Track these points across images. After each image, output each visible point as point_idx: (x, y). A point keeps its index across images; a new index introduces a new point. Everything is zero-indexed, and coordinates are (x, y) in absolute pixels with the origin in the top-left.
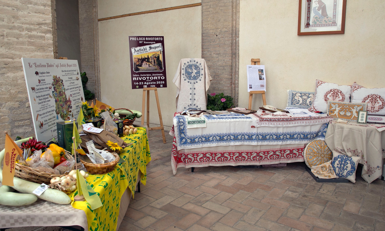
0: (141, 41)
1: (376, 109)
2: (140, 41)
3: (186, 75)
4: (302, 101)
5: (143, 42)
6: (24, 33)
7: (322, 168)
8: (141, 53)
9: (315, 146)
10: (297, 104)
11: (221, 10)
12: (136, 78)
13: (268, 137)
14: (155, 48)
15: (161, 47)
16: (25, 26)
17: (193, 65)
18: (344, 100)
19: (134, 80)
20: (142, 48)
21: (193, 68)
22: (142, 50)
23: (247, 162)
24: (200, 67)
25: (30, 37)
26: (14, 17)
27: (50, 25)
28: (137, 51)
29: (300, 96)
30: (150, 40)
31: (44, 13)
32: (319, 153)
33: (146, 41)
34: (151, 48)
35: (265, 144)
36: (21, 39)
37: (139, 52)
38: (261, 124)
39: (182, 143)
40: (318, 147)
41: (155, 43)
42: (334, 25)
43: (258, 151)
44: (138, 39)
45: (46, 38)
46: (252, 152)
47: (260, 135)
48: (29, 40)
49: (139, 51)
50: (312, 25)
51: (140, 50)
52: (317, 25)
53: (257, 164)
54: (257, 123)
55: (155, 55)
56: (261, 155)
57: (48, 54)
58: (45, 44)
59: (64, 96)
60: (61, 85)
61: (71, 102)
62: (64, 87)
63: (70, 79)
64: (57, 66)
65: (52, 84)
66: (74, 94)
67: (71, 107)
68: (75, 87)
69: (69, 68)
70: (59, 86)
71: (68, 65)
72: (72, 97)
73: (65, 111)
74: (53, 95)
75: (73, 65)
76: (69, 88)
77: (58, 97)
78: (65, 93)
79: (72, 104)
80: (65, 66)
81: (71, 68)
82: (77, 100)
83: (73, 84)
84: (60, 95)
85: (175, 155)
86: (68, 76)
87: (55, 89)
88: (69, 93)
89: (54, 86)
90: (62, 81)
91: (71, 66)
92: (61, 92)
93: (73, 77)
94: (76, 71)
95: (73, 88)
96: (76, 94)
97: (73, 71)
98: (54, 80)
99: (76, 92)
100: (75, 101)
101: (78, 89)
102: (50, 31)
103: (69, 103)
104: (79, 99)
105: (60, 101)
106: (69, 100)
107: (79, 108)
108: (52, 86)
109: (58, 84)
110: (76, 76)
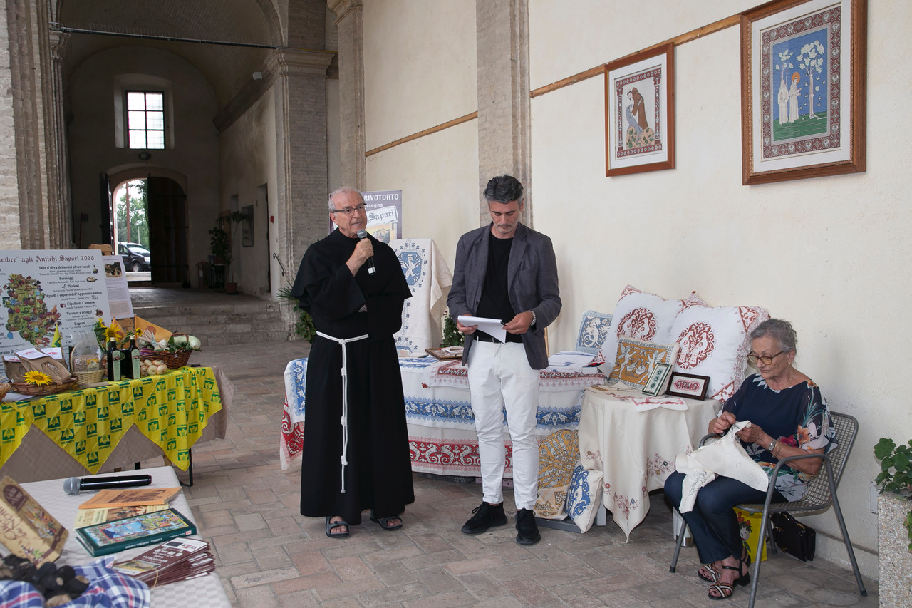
1: (693, 360)
4: (598, 337)
7: (558, 495)
9: (554, 442)
10: (588, 344)
11: (500, 125)
13: (456, 411)
14: (382, 216)
15: (394, 213)
17: (410, 253)
18: (651, 336)
21: (409, 259)
23: (420, 465)
24: (422, 257)
29: (597, 327)
30: (371, 200)
31: (3, 185)
32: (560, 460)
35: (452, 427)
38: (440, 381)
39: (301, 409)
40: (562, 444)
41: (382, 205)
42: (658, 149)
43: (439, 443)
45: (7, 219)
46: (429, 444)
47: (440, 405)
50: (626, 151)
52: (633, 150)
53: (438, 471)
54: (432, 377)
55: (379, 233)
56: (446, 451)
57: (10, 242)
58: (6, 228)
59: (38, 306)
60: (34, 289)
61: (59, 315)
62: (42, 292)
63: (65, 281)
64: (27, 261)
65: (5, 287)
66: (71, 304)
67: (59, 324)
68: (80, 292)
69: (65, 263)
70: (27, 289)
71: (62, 258)
72: (64, 308)
73: (36, 329)
74: (4, 302)
75: (80, 258)
76: (57, 293)
77: (18, 306)
78: (44, 300)
79: (62, 319)
80: (53, 259)
81: (72, 263)
82: (82, 315)
83: (75, 288)
84: (27, 304)
85: (285, 432)
86: (60, 275)
87: (11, 293)
88: (57, 301)
89: (11, 289)
90: (39, 282)
91: (73, 259)
92: (31, 300)
93: (77, 277)
94: (89, 267)
95: (73, 294)
96: (80, 303)
97: (81, 267)
98: (12, 281)
99: (81, 301)
100: (74, 315)
101: (90, 296)
102: (15, 209)
103: (53, 317)
104: (90, 312)
105: (25, 312)
106: (55, 313)
107: (86, 326)
108: (3, 290)
109: (24, 286)
110: (88, 275)
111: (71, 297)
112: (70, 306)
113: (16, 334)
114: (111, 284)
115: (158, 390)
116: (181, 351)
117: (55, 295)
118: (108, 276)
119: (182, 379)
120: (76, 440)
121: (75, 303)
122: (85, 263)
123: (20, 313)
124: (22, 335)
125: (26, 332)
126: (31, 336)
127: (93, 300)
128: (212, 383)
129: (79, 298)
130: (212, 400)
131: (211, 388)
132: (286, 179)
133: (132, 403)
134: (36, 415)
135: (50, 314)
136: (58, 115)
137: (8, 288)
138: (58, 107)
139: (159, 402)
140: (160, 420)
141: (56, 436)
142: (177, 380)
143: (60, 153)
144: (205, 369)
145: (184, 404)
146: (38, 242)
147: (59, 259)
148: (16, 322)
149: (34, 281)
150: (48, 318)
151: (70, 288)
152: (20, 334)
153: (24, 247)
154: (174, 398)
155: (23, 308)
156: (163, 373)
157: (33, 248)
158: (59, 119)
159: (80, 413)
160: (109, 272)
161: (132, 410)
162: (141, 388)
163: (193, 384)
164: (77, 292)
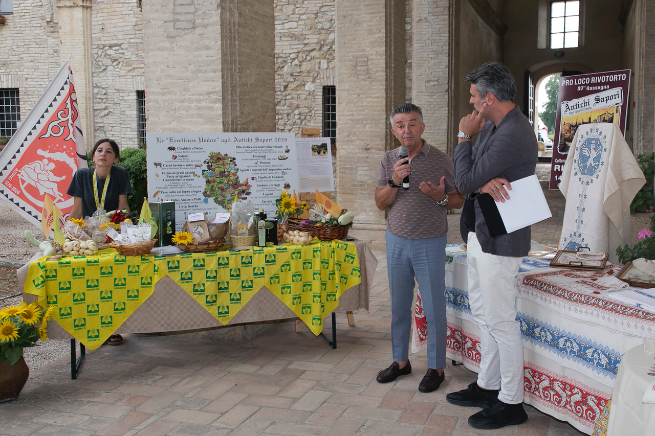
0: (582, 85)
2: (578, 85)
3: (580, 162)
5: (585, 89)
6: (193, 105)
8: (576, 112)
12: (559, 166)
14: (607, 99)
15: (620, 96)
16: (194, 97)
17: (593, 139)
19: (555, 170)
20: (581, 100)
21: (593, 146)
22: (580, 106)
24: (603, 145)
25: (199, 109)
26: (185, 89)
27: (220, 93)
28: (570, 109)
30: (599, 81)
31: (213, 81)
33: (591, 85)
34: (598, 100)
36: (190, 112)
37: (573, 110)
44: (577, 82)
45: (215, 108)
48: (198, 112)
49: (575, 107)
51: (576, 105)
57: (216, 127)
58: (214, 115)
59: (232, 178)
60: (229, 164)
61: (249, 187)
62: (236, 167)
63: (258, 158)
64: (226, 141)
65: (205, 161)
66: (262, 178)
67: (248, 194)
68: (271, 168)
69: (260, 144)
70: (223, 164)
71: (257, 140)
72: (255, 181)
73: (229, 196)
74: (203, 174)
75: (274, 140)
76: (249, 168)
77: (215, 178)
78: (237, 174)
79: (252, 190)
80: (250, 140)
81: (266, 144)
82: (271, 187)
83: (267, 165)
84: (222, 176)
85: (417, 315)
86: (253, 154)
87: (209, 167)
88: (249, 175)
89: (210, 164)
90: (234, 159)
91: (267, 140)
92: (226, 173)
93: (269, 155)
94: (281, 147)
95: (264, 170)
96: (270, 177)
97: (273, 147)
98: (211, 157)
99: (271, 175)
100: (263, 187)
101: (280, 172)
102: (220, 99)
103: (244, 188)
104: (279, 185)
105: (220, 183)
106: (246, 184)
107: (273, 197)
108: (203, 164)
109: (221, 162)
110: (279, 155)
111: (262, 172)
112: (260, 179)
113: (211, 200)
114: (316, 162)
115: (293, 259)
116: (330, 226)
117: (248, 170)
118: (313, 155)
119: (320, 251)
120: (206, 293)
121: (265, 177)
122: (279, 144)
123: (216, 183)
124: (216, 201)
125: (219, 199)
126: (224, 202)
127: (282, 175)
128: (353, 258)
129: (269, 173)
130: (352, 274)
131: (352, 263)
132: (640, 66)
133: (263, 268)
134: (169, 268)
135: (242, 185)
136: (451, 25)
137: (208, 163)
138: (451, 20)
139: (293, 270)
140: (291, 286)
141: (188, 287)
142: (314, 251)
143: (450, 55)
144: (347, 245)
145: (320, 274)
146: (239, 126)
147: (254, 140)
148: (212, 190)
149: (230, 158)
150: (239, 188)
151: (261, 164)
152: (215, 200)
153: (225, 130)
154: (311, 268)
155: (219, 179)
156: (305, 244)
157: (235, 130)
158: (451, 29)
159: (211, 271)
160: (315, 152)
161: (263, 274)
162: (274, 256)
163: (332, 257)
164: (268, 168)
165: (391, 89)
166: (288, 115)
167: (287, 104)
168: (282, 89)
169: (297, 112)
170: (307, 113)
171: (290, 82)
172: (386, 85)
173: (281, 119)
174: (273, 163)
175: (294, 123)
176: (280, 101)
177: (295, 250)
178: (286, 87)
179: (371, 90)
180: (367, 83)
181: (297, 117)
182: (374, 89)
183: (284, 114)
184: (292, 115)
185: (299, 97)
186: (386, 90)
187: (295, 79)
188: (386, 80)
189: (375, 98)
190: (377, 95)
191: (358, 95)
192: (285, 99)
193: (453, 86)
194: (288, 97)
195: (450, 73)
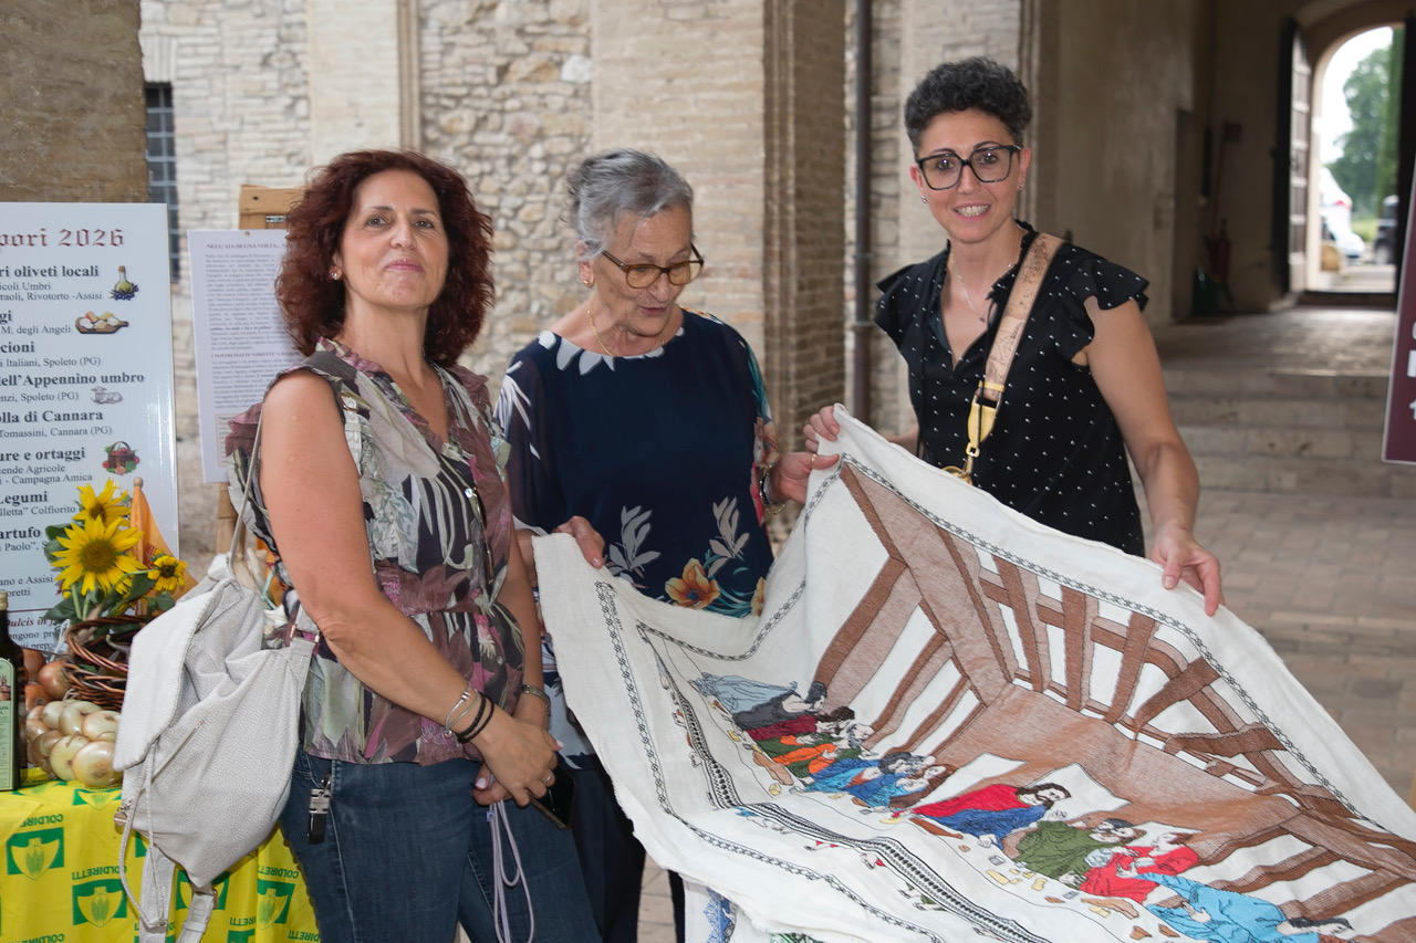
19: (1413, 372)
68: (35, 373)
75: (54, 237)
81: (13, 257)
82: (42, 463)
83: (14, 356)
91: (18, 241)
93: (25, 313)
94: (93, 272)
96: (31, 417)
97: (52, 272)
99: (38, 407)
101: (86, 391)
104: (77, 456)
107: (50, 511)
110: (83, 308)
121: (8, 418)
122: (78, 258)
127: (97, 408)
129: (27, 398)
164: (24, 371)
165: (783, 55)
166: (511, 160)
167: (508, 127)
168: (492, 77)
169: (537, 150)
170: (569, 155)
171: (515, 56)
172: (768, 43)
173: (491, 173)
174: (46, 346)
175: (530, 188)
176: (485, 118)
177: (29, 822)
178: (503, 71)
179: (712, 59)
180: (697, 34)
181: (538, 167)
182: (724, 57)
183: (497, 157)
184: (524, 160)
185: (545, 105)
186: (767, 60)
187: (530, 46)
188: (768, 22)
189: (726, 88)
190: (735, 79)
191: (670, 80)
192: (502, 112)
193: (1036, 62)
194: (510, 104)
195: (1027, 16)
